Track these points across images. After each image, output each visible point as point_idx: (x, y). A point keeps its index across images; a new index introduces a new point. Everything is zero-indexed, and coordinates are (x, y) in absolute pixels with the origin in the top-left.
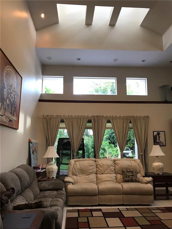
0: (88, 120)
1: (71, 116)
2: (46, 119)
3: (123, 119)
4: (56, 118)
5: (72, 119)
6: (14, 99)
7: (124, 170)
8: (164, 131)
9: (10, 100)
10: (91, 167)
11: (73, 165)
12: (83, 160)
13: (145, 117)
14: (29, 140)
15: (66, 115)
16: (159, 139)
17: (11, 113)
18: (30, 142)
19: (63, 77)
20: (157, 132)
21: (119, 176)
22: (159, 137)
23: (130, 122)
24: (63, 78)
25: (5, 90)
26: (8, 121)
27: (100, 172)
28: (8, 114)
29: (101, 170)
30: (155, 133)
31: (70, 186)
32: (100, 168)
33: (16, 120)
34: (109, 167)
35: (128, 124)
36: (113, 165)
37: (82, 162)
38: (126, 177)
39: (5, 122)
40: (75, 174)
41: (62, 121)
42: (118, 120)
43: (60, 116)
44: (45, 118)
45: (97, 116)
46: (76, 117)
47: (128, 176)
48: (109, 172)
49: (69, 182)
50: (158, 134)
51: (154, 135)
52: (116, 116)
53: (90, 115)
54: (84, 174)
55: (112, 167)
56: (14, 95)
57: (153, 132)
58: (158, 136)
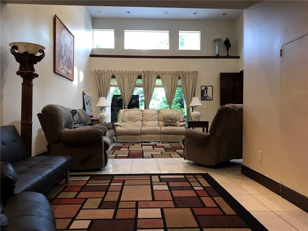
0: (139, 75)
1: (122, 71)
2: (98, 74)
3: (172, 74)
4: (107, 73)
5: (123, 74)
6: (69, 56)
7: (165, 118)
8: (212, 86)
9: (66, 57)
10: (138, 116)
11: (122, 114)
12: (131, 110)
13: (194, 72)
14: (83, 92)
15: (117, 70)
16: (206, 94)
17: (68, 67)
18: (84, 94)
19: (114, 30)
20: (204, 87)
21: (161, 123)
22: (207, 92)
23: (179, 78)
24: (114, 32)
25: (63, 49)
26: (66, 73)
27: (146, 120)
28: (66, 68)
29: (146, 118)
30: (203, 88)
31: (118, 128)
32: (145, 116)
33: (71, 73)
34: (153, 115)
35: (177, 79)
36: (156, 114)
37: (130, 111)
38: (166, 123)
39: (64, 74)
40: (124, 121)
41: (113, 77)
42: (168, 75)
43: (111, 71)
44: (96, 73)
45: (147, 72)
46: (126, 72)
47: (168, 122)
48: (153, 119)
49: (118, 125)
50: (206, 88)
51: (202, 90)
52: (166, 71)
53: (140, 70)
54: (132, 121)
55: (156, 116)
56: (69, 53)
57: (201, 86)
58: (206, 90)
